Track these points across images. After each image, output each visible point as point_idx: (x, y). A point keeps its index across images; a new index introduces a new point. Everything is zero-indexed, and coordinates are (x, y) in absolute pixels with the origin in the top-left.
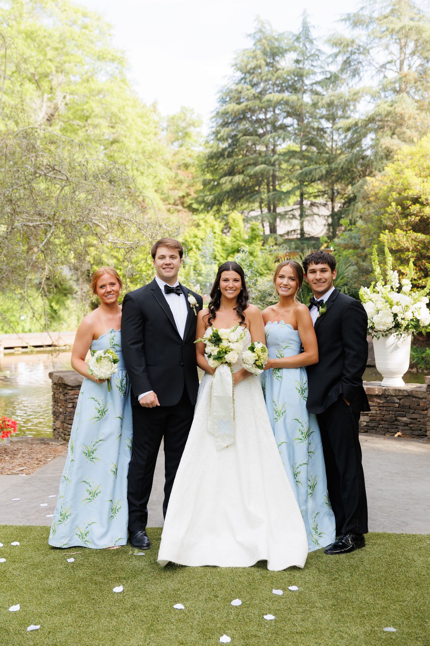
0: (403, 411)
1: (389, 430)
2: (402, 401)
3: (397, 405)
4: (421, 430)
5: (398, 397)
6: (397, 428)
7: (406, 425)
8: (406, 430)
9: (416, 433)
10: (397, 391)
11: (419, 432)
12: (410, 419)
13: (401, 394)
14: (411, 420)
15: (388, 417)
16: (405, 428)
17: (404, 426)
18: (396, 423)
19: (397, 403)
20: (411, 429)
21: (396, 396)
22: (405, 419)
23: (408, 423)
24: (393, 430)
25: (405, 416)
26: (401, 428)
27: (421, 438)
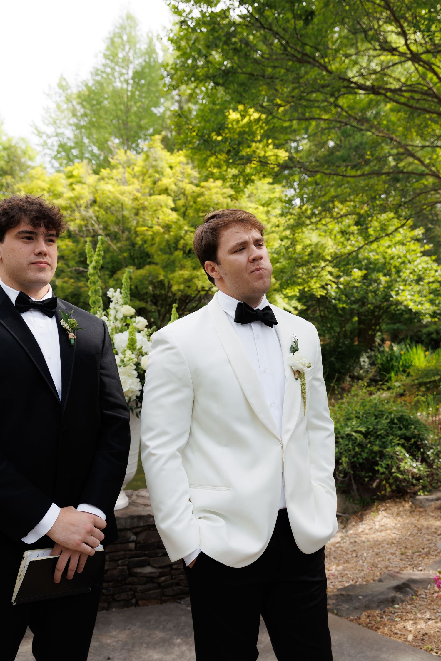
0: (145, 555)
1: (116, 596)
2: (142, 537)
3: (132, 545)
4: (178, 584)
5: (134, 531)
6: (131, 590)
7: (150, 579)
8: (150, 589)
9: (169, 591)
10: (136, 520)
11: (176, 588)
12: (160, 567)
13: (142, 524)
14: (160, 570)
15: (115, 572)
16: (148, 586)
17: (146, 583)
18: (130, 579)
19: (133, 541)
20: (159, 585)
21: (131, 529)
22: (148, 570)
23: (155, 575)
24: (123, 596)
25: (149, 564)
26: (140, 588)
27: (180, 599)
